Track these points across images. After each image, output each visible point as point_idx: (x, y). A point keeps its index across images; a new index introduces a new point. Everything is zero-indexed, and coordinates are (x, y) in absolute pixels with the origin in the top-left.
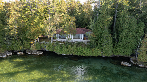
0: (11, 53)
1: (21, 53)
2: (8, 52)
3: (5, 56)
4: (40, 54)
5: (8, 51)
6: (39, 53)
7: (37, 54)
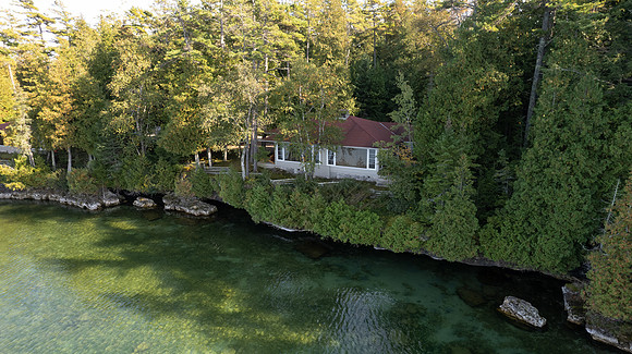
0: (115, 198)
1: (144, 202)
2: (110, 193)
3: (93, 207)
4: (202, 215)
5: (112, 191)
6: (202, 208)
7: (192, 212)
